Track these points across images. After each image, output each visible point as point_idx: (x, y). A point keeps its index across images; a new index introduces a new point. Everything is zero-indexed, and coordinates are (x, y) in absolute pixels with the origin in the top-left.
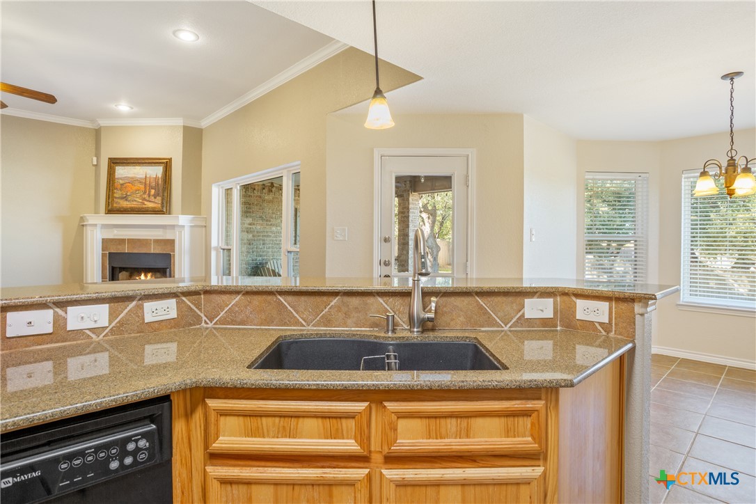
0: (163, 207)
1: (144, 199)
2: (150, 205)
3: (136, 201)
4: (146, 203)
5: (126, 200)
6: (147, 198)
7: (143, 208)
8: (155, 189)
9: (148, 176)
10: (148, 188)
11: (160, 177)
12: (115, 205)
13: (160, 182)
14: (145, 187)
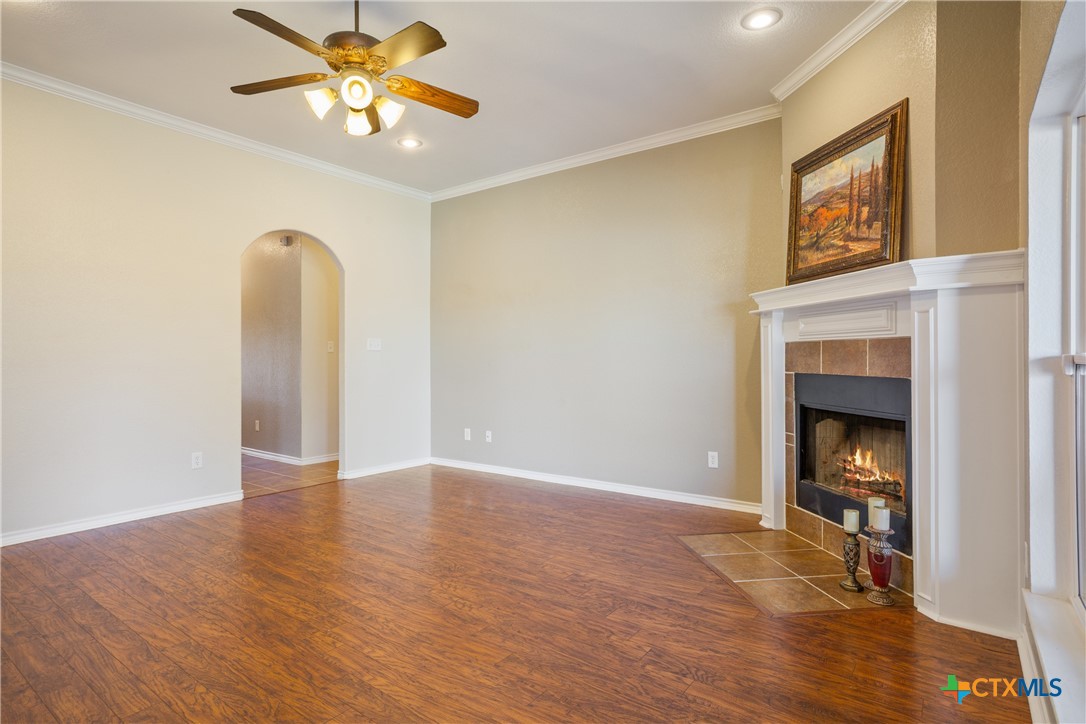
0: (884, 246)
1: (848, 238)
2: (858, 248)
3: (833, 246)
4: (852, 245)
5: (818, 249)
6: (854, 234)
7: (845, 260)
8: (869, 204)
9: (856, 175)
10: (856, 205)
11: (880, 166)
12: (801, 265)
13: (881, 180)
14: (851, 205)
